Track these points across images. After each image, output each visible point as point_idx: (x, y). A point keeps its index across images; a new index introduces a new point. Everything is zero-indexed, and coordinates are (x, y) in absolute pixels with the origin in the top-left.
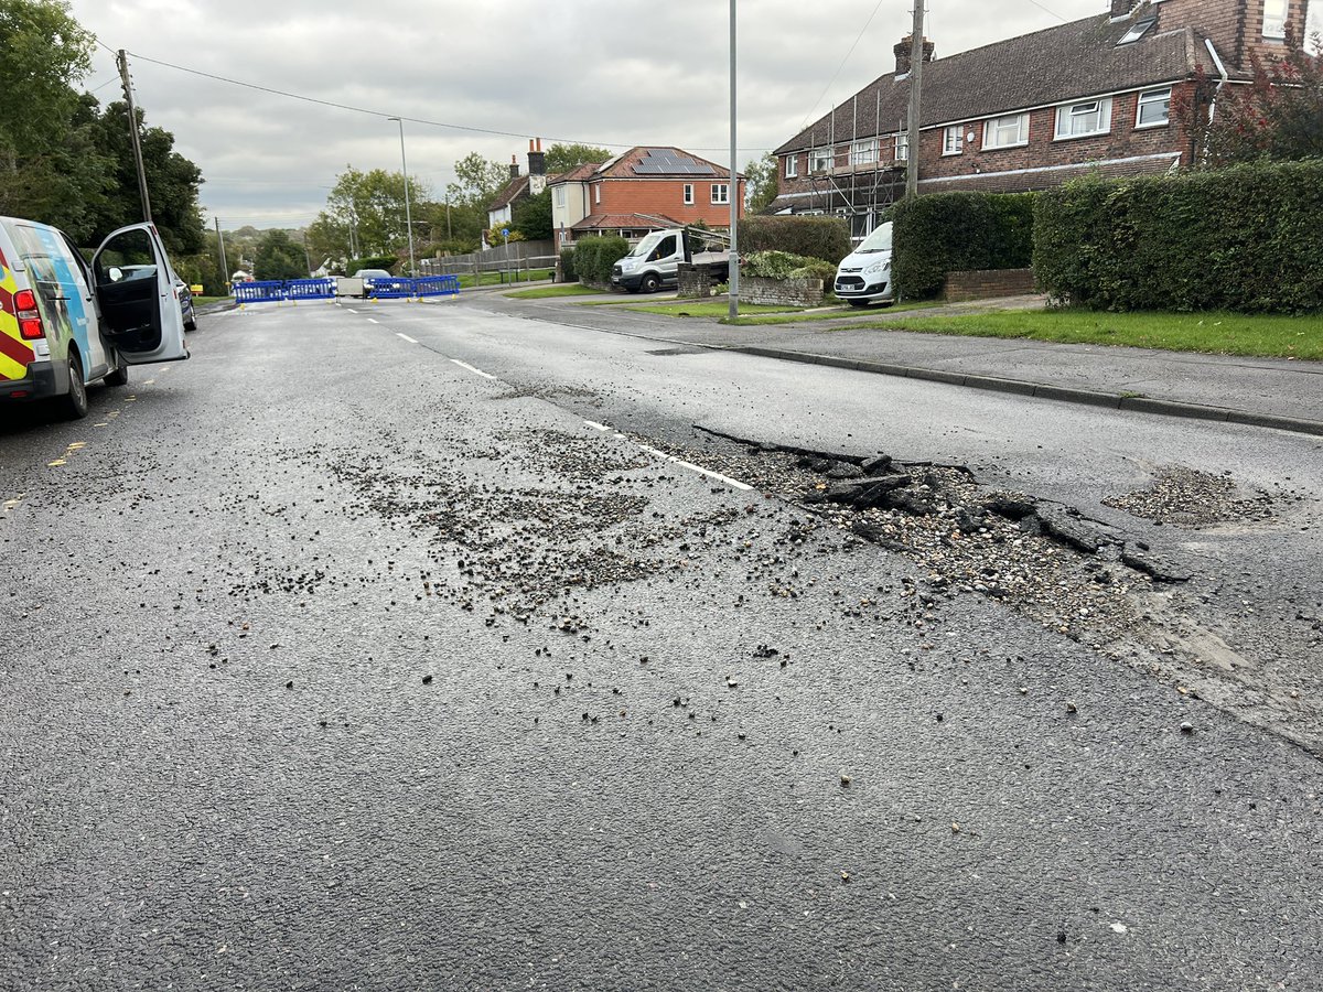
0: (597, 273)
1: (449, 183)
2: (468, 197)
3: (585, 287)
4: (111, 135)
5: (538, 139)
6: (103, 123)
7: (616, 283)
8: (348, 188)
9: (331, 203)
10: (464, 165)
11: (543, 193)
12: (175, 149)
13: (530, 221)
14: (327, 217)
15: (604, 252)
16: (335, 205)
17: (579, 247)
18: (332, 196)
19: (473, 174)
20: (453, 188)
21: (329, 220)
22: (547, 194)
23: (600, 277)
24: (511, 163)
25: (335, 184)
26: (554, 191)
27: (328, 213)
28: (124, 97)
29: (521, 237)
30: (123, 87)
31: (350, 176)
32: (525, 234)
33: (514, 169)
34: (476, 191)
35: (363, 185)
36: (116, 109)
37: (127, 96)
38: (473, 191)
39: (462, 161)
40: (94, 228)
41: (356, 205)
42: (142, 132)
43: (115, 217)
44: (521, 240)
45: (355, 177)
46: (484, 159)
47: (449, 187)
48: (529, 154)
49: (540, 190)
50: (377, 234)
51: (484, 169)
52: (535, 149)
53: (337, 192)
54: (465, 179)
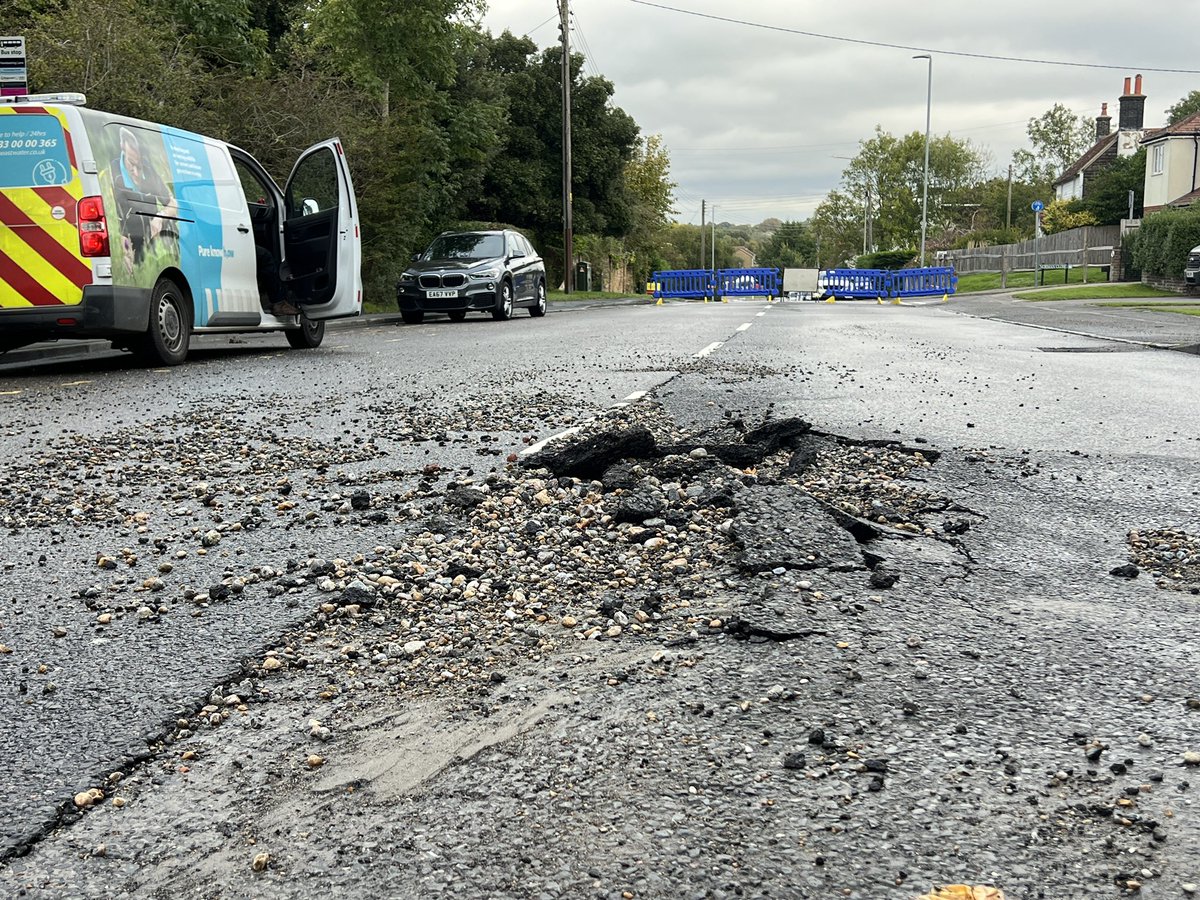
0: (1165, 266)
1: (1017, 150)
2: (1043, 169)
3: (1149, 288)
4: (540, 87)
5: (1138, 77)
6: (534, 72)
7: (1189, 279)
8: (872, 160)
9: (846, 179)
10: (1043, 123)
11: (1136, 155)
12: (612, 102)
13: (1108, 197)
14: (839, 198)
15: (1179, 233)
16: (852, 183)
17: (1144, 227)
18: (850, 169)
19: (1053, 136)
20: (1021, 156)
21: (841, 202)
22: (1141, 156)
23: (1169, 271)
24: (1099, 115)
25: (856, 153)
26: (1150, 151)
27: (841, 192)
28: (560, 39)
29: (1092, 220)
30: (561, 27)
31: (878, 142)
32: (1099, 215)
33: (1103, 122)
34: (1056, 160)
35: (896, 155)
36: (553, 55)
37: (563, 39)
38: (1052, 161)
39: (1038, 117)
40: (458, 190)
41: (881, 182)
42: (580, 83)
43: (531, 183)
44: (1092, 224)
45: (885, 143)
46: (1073, 114)
47: (1016, 155)
48: (1121, 99)
49: (1133, 152)
50: (903, 221)
51: (1070, 128)
52: (1132, 92)
53: (856, 164)
54: (1042, 144)
